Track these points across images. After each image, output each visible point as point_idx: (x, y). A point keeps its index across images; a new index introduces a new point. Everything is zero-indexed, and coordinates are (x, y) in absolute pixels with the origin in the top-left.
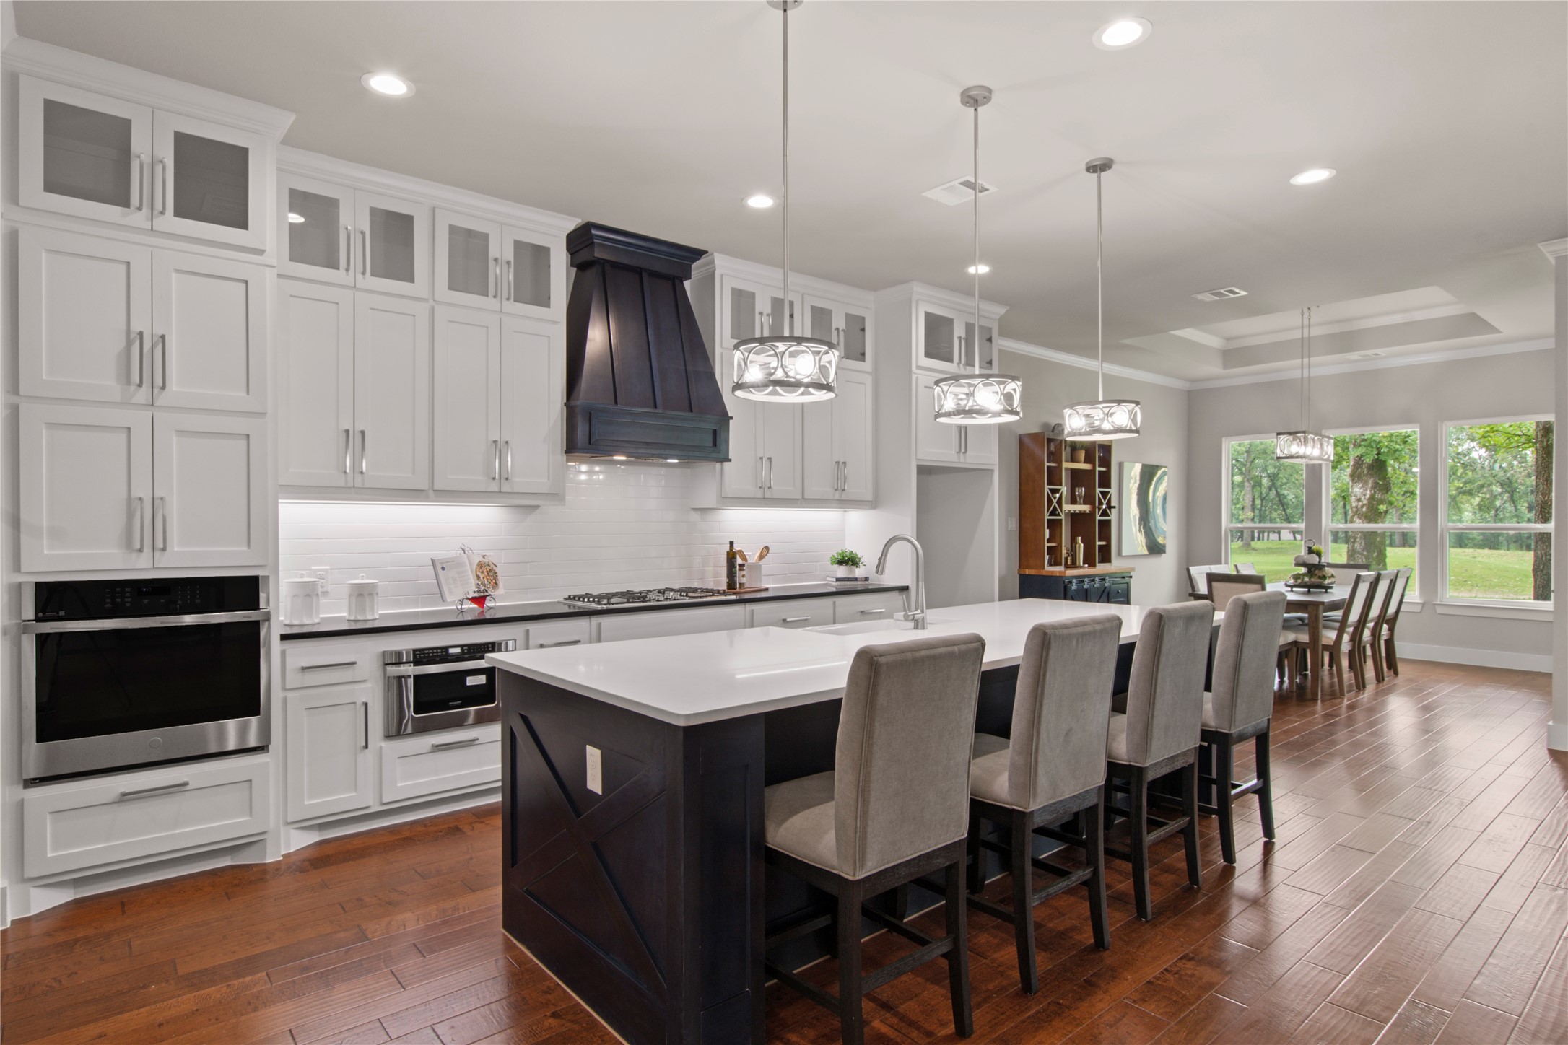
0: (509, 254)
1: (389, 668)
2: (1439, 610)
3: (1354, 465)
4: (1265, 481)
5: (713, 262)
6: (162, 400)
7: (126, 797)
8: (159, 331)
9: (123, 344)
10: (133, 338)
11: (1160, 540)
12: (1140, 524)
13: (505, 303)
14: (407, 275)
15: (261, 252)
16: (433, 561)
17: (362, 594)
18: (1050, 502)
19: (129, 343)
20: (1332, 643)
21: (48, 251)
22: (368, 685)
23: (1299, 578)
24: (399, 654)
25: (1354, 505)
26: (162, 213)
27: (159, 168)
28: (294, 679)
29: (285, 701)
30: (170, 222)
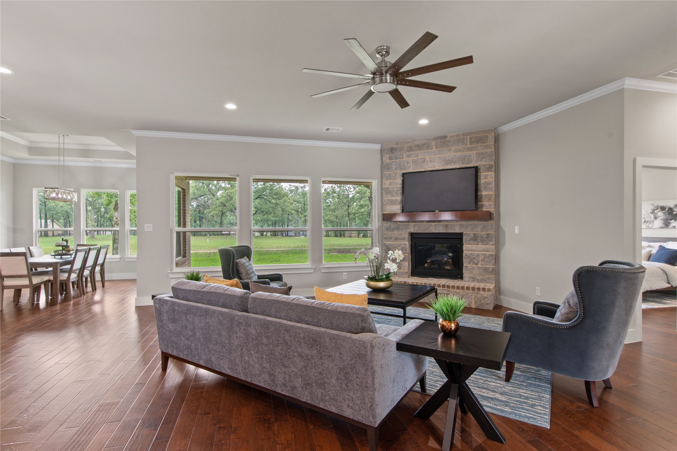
2: (126, 260)
3: (115, 205)
4: (103, 210)
20: (66, 279)
23: (57, 252)
25: (115, 220)
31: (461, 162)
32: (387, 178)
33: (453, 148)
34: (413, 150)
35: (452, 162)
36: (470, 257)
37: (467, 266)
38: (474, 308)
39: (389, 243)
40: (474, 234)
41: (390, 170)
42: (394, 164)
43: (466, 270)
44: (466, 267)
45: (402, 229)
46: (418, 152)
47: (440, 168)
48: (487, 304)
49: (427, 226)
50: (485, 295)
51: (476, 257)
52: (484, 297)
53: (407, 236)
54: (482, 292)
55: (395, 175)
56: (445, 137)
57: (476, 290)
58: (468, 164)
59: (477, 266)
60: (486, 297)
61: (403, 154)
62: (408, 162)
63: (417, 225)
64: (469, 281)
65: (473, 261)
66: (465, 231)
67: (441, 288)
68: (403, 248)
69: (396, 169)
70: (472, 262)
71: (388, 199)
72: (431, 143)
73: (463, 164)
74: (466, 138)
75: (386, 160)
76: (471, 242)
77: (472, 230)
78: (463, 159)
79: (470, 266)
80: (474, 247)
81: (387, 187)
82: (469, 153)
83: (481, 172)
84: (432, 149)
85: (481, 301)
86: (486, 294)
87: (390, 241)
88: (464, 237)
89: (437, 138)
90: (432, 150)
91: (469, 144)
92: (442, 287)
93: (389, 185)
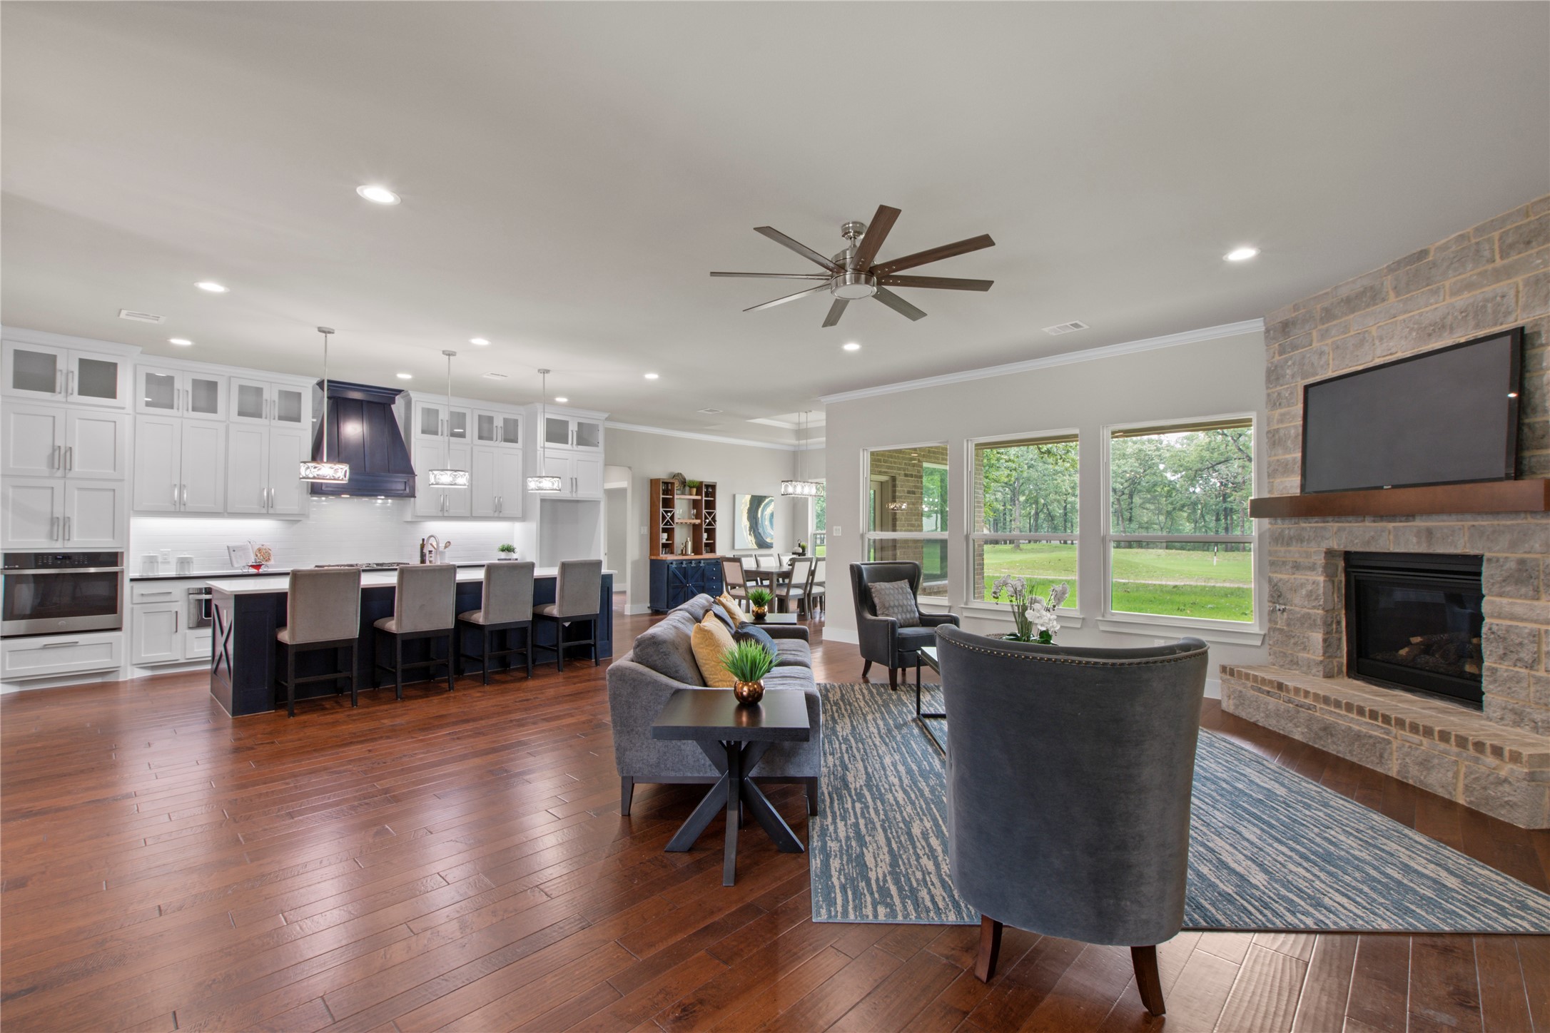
0: (276, 397)
1: (191, 596)
5: (409, 395)
6: (69, 475)
7: (45, 647)
8: (69, 445)
9: (51, 451)
10: (55, 449)
11: (768, 540)
12: (750, 531)
13: (273, 421)
14: (213, 409)
15: (123, 408)
16: (228, 547)
17: (183, 562)
18: (664, 518)
19: (54, 450)
21: (14, 413)
22: (179, 603)
24: (201, 589)
26: (72, 394)
27: (70, 375)
28: (136, 599)
29: (132, 609)
30: (76, 398)
31: (1472, 323)
32: (1275, 404)
33: (1447, 284)
34: (1334, 317)
35: (1443, 327)
36: (1505, 639)
37: (1496, 670)
38: (1463, 806)
39: (1280, 576)
40: (1522, 562)
41: (1281, 381)
42: (1290, 363)
43: (1491, 683)
44: (1494, 671)
45: (1309, 541)
46: (1347, 318)
47: (1408, 354)
48: (1507, 803)
49: (1372, 533)
50: (1503, 774)
51: (1526, 641)
52: (1498, 778)
53: (1320, 560)
54: (1490, 760)
55: (1291, 393)
56: (1424, 253)
57: (1470, 747)
58: (1495, 325)
59: (1533, 673)
60: (1506, 780)
61: (1310, 334)
62: (1322, 353)
63: (1344, 529)
64: (1502, 719)
65: (1518, 652)
66: (1490, 550)
67: (1367, 720)
68: (1311, 591)
69: (1293, 376)
70: (1515, 656)
71: (1278, 460)
72: (1382, 284)
73: (1477, 326)
74: (1490, 240)
75: (1273, 357)
76: (1508, 589)
77: (1513, 546)
78: (1477, 312)
79: (1504, 668)
80: (1519, 606)
81: (1276, 427)
82: (1501, 287)
83: (1542, 345)
84: (1384, 300)
85: (1485, 788)
86: (1506, 769)
87: (1281, 573)
88: (1485, 569)
89: (1399, 262)
90: (1386, 303)
91: (1497, 257)
92: (1370, 718)
93: (1278, 422)
